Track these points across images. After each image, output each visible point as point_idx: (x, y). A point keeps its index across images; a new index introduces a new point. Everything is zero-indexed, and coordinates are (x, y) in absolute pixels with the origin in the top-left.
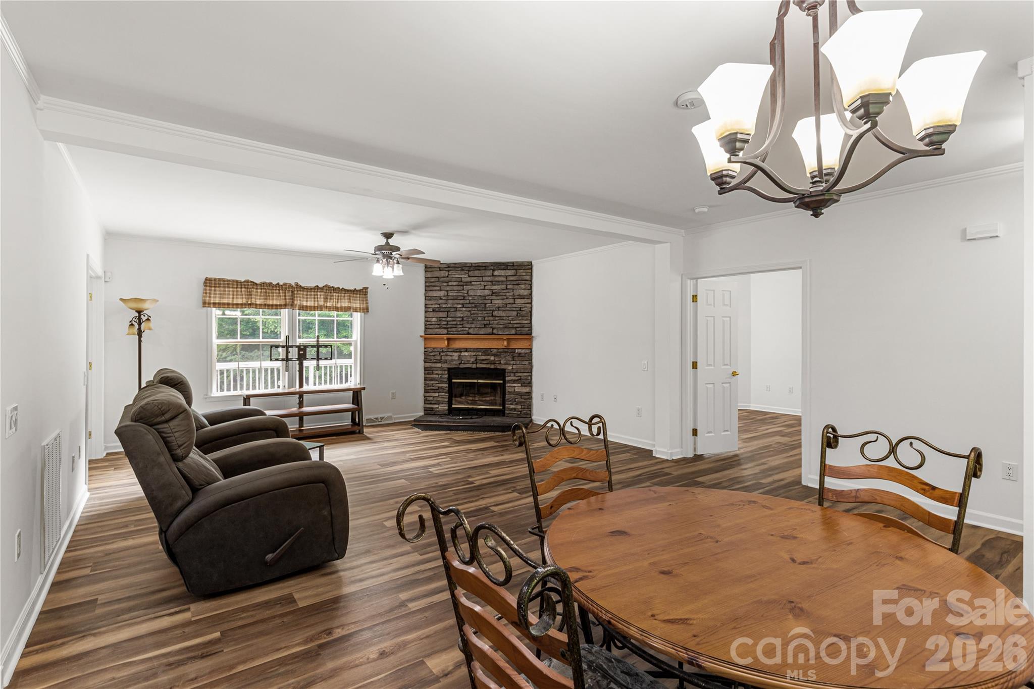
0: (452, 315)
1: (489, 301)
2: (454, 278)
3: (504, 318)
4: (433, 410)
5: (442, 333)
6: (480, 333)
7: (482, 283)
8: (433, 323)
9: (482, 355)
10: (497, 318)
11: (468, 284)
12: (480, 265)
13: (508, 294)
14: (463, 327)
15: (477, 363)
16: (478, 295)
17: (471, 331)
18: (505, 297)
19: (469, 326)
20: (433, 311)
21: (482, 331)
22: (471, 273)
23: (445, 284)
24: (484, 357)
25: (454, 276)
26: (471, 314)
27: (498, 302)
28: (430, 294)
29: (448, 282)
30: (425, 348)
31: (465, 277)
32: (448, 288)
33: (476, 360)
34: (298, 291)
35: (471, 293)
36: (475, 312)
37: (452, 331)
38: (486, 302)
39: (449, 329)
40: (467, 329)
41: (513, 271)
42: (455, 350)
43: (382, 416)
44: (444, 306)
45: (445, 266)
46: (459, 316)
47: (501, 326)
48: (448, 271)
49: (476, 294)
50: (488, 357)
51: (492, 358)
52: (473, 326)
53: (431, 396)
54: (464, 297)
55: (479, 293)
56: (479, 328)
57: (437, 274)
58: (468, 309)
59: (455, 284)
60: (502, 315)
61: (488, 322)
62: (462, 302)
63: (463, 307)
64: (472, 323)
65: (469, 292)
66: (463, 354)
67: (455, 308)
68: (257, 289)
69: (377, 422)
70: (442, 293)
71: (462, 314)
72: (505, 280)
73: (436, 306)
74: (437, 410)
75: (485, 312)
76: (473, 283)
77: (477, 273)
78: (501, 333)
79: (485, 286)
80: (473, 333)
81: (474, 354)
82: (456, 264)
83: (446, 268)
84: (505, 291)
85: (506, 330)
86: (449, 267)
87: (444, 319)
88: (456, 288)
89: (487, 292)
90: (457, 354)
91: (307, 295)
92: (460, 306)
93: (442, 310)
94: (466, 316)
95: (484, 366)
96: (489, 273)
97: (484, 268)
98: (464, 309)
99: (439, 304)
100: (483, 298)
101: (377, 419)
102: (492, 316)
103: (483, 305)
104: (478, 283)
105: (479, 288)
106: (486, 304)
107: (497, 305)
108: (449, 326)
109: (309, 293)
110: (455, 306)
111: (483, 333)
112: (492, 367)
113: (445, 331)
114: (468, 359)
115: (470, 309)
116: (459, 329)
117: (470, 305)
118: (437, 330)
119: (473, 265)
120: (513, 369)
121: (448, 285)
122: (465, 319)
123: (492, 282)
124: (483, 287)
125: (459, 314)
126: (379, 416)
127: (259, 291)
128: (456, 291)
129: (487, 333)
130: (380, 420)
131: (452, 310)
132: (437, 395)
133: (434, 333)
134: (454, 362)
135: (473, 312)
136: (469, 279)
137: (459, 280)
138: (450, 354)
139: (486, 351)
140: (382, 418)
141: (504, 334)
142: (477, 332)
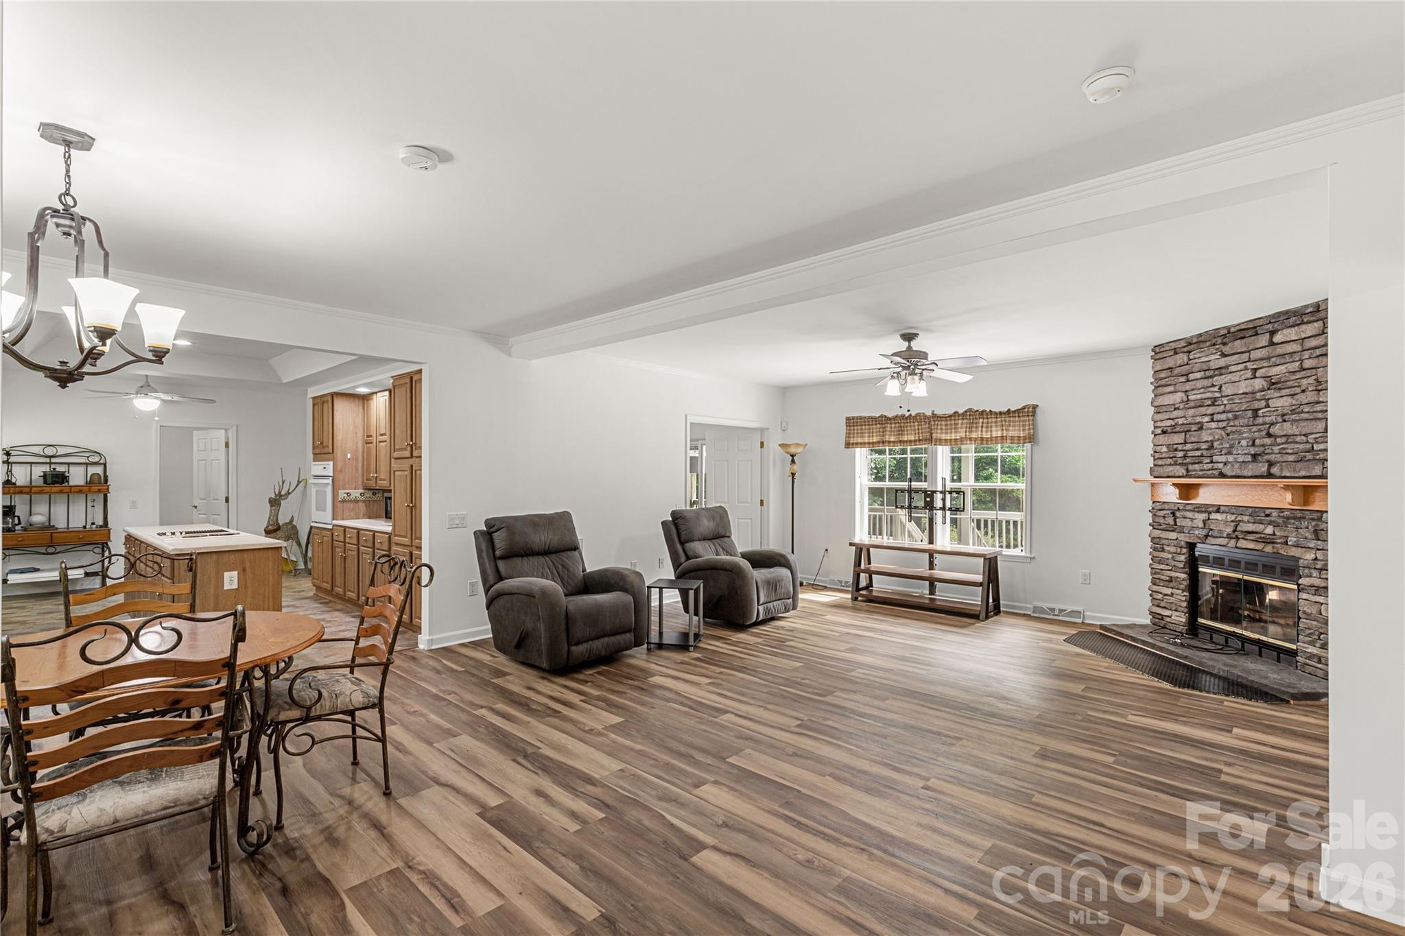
0: (1193, 439)
1: (1263, 403)
2: (1198, 365)
3: (1298, 439)
4: (1162, 619)
5: (1177, 475)
6: (1245, 473)
7: (1250, 365)
8: (1163, 455)
9: (1249, 522)
10: (1279, 440)
11: (1223, 371)
12: (1243, 327)
13: (1304, 382)
14: (1212, 462)
15: (1237, 538)
16: (1241, 392)
17: (1227, 470)
18: (1298, 390)
19: (1223, 459)
20: (1164, 432)
21: (1251, 469)
22: (1226, 349)
23: (1183, 379)
24: (1251, 527)
25: (1197, 361)
26: (1228, 435)
27: (1281, 402)
28: (1160, 401)
29: (1187, 375)
30: (1154, 502)
31: (1216, 361)
32: (1188, 386)
33: (1235, 531)
34: (934, 421)
35: (1228, 390)
36: (1234, 429)
37: (1194, 470)
38: (1256, 405)
39: (1190, 467)
40: (1221, 466)
41: (1316, 324)
42: (1200, 509)
43: (1062, 607)
44: (1181, 421)
45: (1183, 344)
46: (1205, 439)
47: (1291, 458)
48: (1190, 352)
49: (1236, 392)
50: (1260, 527)
51: (1269, 530)
52: (1231, 458)
53: (1161, 593)
54: (1215, 399)
55: (1243, 387)
56: (1243, 462)
57: (1170, 362)
58: (1221, 425)
59: (1198, 375)
60: (1290, 432)
61: (1262, 449)
62: (1211, 410)
63: (1212, 420)
64: (1229, 453)
65: (1223, 388)
66: (1213, 516)
67: (1198, 423)
68: (891, 424)
69: (1050, 614)
70: (1179, 397)
71: (1210, 434)
72: (1300, 349)
73: (1169, 423)
74: (1168, 619)
75: (1255, 429)
76: (1232, 369)
77: (1238, 345)
78: (1288, 475)
79: (1255, 370)
80: (1230, 474)
81: (1233, 517)
82: (1200, 335)
83: (1184, 347)
84: (1298, 375)
85: (1299, 465)
86: (1191, 344)
87: (1180, 447)
88: (1200, 384)
89: (1259, 383)
90: (1204, 516)
91: (946, 425)
92: (1207, 419)
93: (1177, 429)
94: (1219, 440)
95: (1251, 545)
96: (1263, 340)
97: (1251, 332)
98: (1213, 425)
99: (1173, 419)
100: (1249, 397)
101: (1053, 610)
102: (1269, 435)
103: (1250, 413)
104: (1241, 367)
105: (1243, 378)
106: (1256, 411)
107: (1280, 412)
108: (1188, 460)
109: (949, 423)
110: (1199, 419)
111: (1250, 474)
112: (1269, 549)
113: (1182, 471)
114: (1222, 527)
115: (1225, 424)
116: (1205, 467)
117: (1223, 416)
118: (1170, 468)
119: (1233, 330)
121: (1188, 381)
122: (1215, 444)
123: (1269, 358)
124: (1249, 374)
125: (1206, 436)
126: (1057, 606)
127: (893, 425)
128: (1202, 391)
129: (1258, 473)
130: (1056, 613)
131: (1194, 428)
132: (1169, 591)
133: (1165, 475)
134: (1197, 532)
135: (1229, 429)
136: (1223, 362)
137: (1205, 367)
138: (1189, 514)
139: (1258, 514)
140: (1061, 611)
141: (1296, 475)
142: (1239, 473)
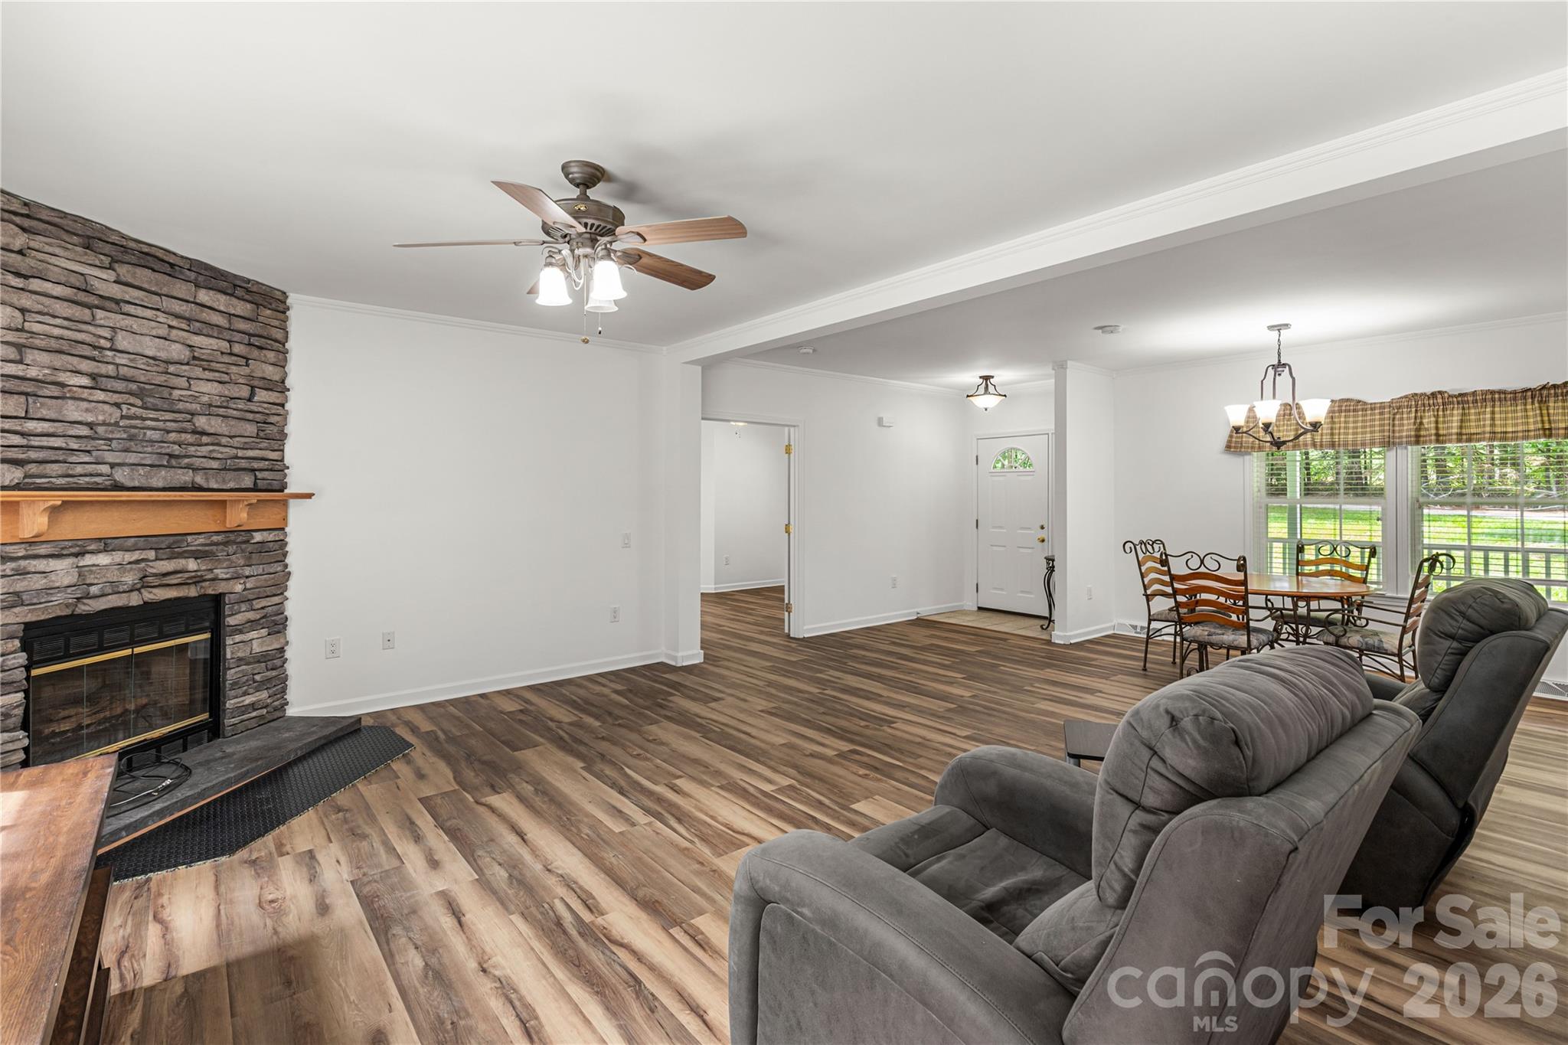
1: (183, 382)
2: (51, 269)
3: (224, 440)
5: (4, 483)
6: (156, 483)
7: (161, 318)
9: (157, 559)
10: (205, 439)
11: (113, 306)
13: (234, 369)
14: (95, 462)
15: (144, 588)
16: (150, 353)
17: (121, 475)
18: (226, 378)
19: (116, 457)
21: (159, 479)
22: (125, 272)
24: (166, 566)
25: (52, 259)
26: (123, 417)
27: (208, 390)
29: (25, 279)
31: (103, 282)
32: (27, 300)
33: (142, 578)
35: (123, 341)
36: (138, 410)
38: (173, 381)
39: (33, 469)
40: (105, 469)
41: (249, 306)
42: (70, 550)
44: (10, 370)
47: (215, 464)
48: (31, 232)
49: (140, 351)
50: (178, 564)
51: (192, 565)
52: (132, 458)
54: (96, 348)
55: (150, 347)
56: (151, 466)
58: (114, 398)
59: (57, 290)
60: (220, 431)
61: (178, 448)
62: (89, 366)
63: (95, 386)
64: (130, 449)
65: (119, 336)
66: (91, 560)
67: (60, 384)
71: (87, 410)
72: (227, 326)
75: (169, 416)
76: (128, 308)
77: (143, 276)
78: (215, 486)
79: (169, 328)
80: (124, 484)
81: (133, 556)
84: (226, 359)
85: (230, 475)
87: (8, 424)
89: (177, 351)
90: (72, 564)
92: (82, 381)
94: (106, 423)
96: (183, 289)
97: (168, 268)
98: (100, 395)
100: (162, 367)
102: (193, 430)
103: (166, 392)
104: (149, 313)
105: (152, 332)
107: (205, 399)
108: (31, 454)
110: (61, 376)
111: (160, 485)
112: (192, 592)
113: (15, 474)
114: (113, 576)
115: (120, 398)
116: (78, 470)
117: (120, 386)
120: (245, 589)
123: (190, 321)
124: (161, 332)
125: (75, 412)
129: (177, 485)
135: (129, 410)
136: (116, 291)
137: (73, 280)
138: (50, 564)
139: (171, 545)
141: (224, 487)
142: (144, 483)
